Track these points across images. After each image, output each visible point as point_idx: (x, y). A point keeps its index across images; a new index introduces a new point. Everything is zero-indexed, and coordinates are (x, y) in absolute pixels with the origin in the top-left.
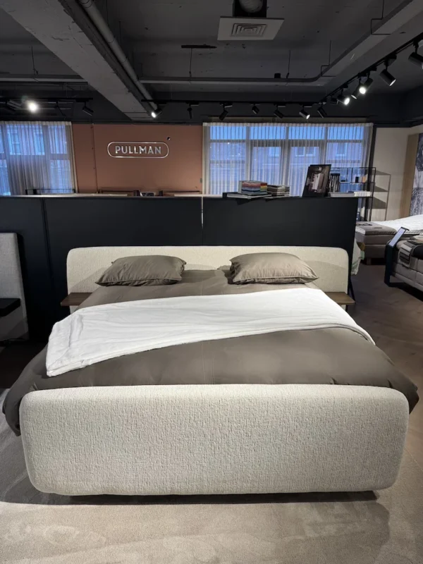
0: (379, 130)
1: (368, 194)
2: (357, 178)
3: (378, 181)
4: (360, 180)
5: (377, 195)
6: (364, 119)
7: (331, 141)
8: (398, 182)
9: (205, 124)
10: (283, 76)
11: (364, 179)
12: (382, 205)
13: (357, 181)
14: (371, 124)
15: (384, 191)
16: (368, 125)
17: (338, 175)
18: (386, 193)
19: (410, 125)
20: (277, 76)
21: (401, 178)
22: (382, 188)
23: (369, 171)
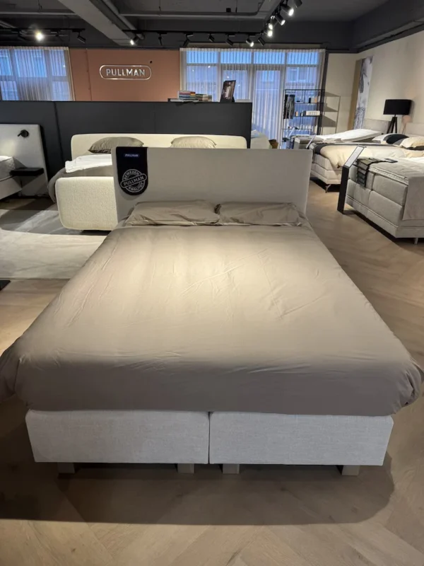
0: (331, 56)
1: (318, 113)
2: (310, 99)
3: (329, 101)
4: (312, 101)
5: (327, 114)
6: (318, 46)
7: (289, 66)
8: (346, 101)
9: (182, 49)
10: (233, 10)
11: (315, 100)
12: (332, 124)
13: (310, 102)
14: (324, 50)
15: (335, 111)
16: (321, 51)
17: (293, 96)
18: (336, 113)
19: (358, 51)
20: (228, 10)
21: (349, 99)
22: (334, 109)
23: (322, 93)
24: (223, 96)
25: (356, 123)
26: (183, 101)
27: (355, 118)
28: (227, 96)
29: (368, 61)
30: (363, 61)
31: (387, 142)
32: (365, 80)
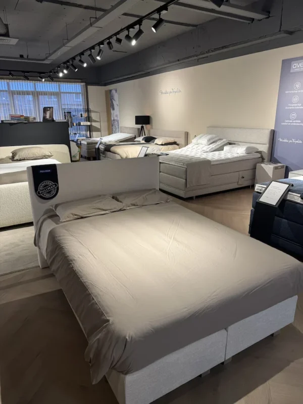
0: (89, 87)
1: (89, 123)
2: (81, 114)
3: (93, 116)
4: (83, 116)
5: (94, 124)
6: (80, 81)
7: (63, 93)
8: (104, 115)
10: (25, 56)
11: (85, 115)
12: (98, 130)
13: (81, 116)
15: (98, 122)
16: (82, 84)
17: (70, 113)
18: (99, 123)
19: (105, 85)
20: (22, 56)
21: (105, 114)
22: (97, 120)
23: (88, 110)
24: (44, 118)
25: (114, 129)
26: (16, 122)
27: (112, 126)
28: (48, 117)
29: (114, 92)
30: (111, 91)
31: (145, 141)
32: (114, 102)
